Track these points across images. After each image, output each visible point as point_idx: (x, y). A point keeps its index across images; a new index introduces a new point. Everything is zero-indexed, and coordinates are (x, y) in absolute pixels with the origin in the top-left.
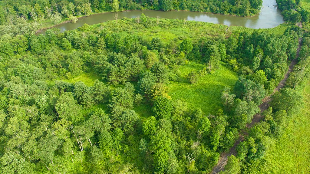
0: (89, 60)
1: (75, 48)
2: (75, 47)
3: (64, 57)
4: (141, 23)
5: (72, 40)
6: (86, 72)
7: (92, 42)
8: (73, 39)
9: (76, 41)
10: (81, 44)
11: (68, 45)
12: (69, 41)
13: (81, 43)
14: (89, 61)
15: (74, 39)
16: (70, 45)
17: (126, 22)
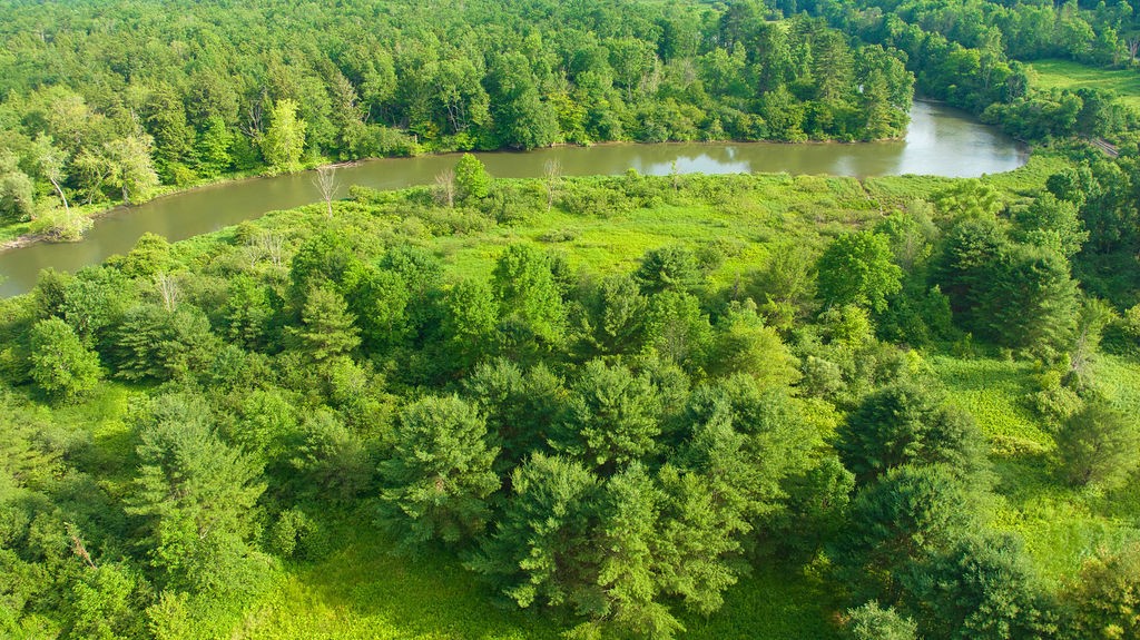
0: (303, 455)
1: (129, 383)
2: (129, 375)
3: (66, 457)
4: (461, 201)
5: (100, 332)
6: (300, 556)
7: (245, 323)
8: (106, 322)
9: (132, 331)
10: (174, 344)
11: (79, 363)
12: (81, 334)
13: (171, 338)
14: (298, 462)
15: (117, 322)
16: (93, 362)
17: (377, 208)
